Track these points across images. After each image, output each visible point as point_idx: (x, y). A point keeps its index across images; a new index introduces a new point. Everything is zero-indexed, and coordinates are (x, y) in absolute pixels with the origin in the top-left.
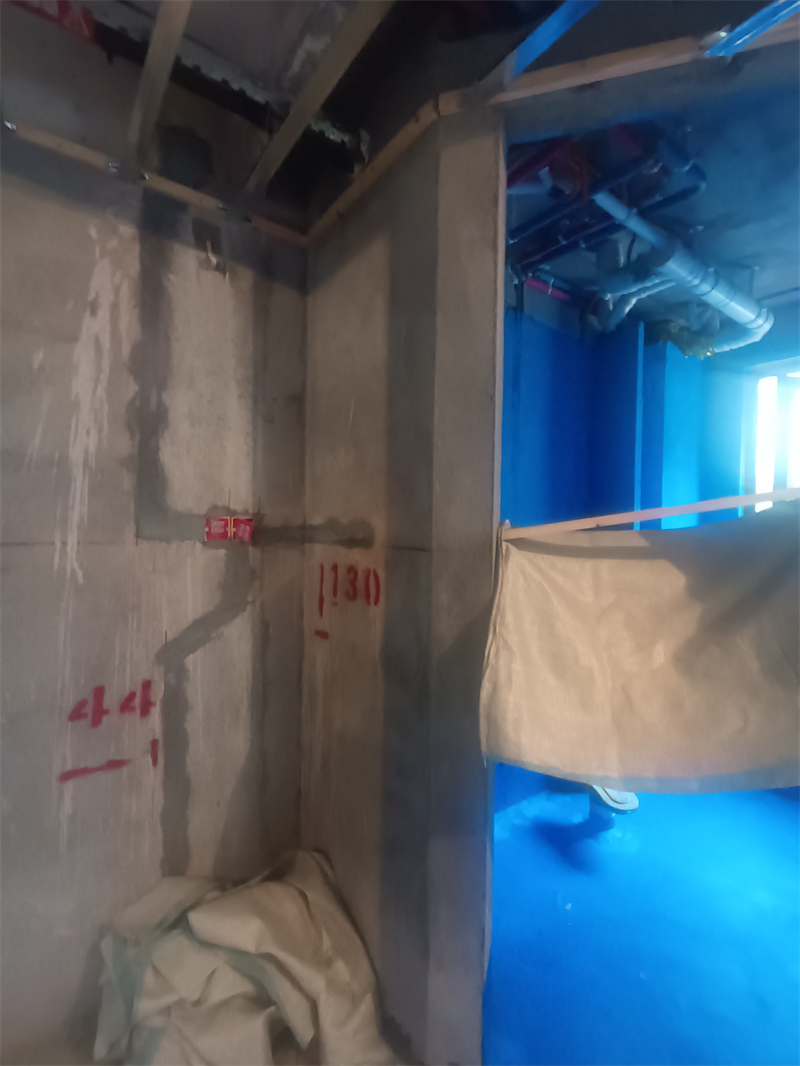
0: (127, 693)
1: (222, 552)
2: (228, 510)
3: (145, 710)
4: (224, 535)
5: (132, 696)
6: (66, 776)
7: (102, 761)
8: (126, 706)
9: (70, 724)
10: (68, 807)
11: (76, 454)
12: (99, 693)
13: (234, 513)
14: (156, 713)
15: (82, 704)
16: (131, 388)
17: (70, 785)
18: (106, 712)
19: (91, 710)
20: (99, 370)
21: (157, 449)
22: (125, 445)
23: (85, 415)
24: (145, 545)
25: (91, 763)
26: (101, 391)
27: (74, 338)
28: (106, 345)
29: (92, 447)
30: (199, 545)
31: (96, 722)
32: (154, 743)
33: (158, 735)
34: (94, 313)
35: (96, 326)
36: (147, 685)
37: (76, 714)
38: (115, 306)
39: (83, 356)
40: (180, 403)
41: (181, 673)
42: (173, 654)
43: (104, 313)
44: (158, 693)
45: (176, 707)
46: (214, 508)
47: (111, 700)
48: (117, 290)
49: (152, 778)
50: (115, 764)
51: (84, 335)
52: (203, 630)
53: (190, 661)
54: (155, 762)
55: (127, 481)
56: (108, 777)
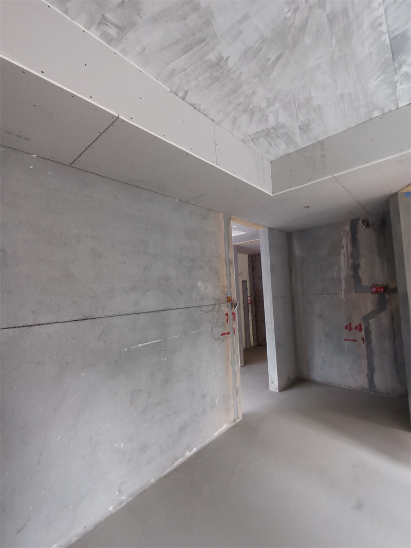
0: (356, 325)
1: (377, 295)
2: (378, 285)
3: (361, 330)
4: (377, 291)
5: (357, 326)
6: (346, 340)
7: (352, 339)
8: (356, 328)
9: (345, 330)
10: (346, 346)
11: (342, 276)
12: (350, 324)
13: (379, 285)
14: (363, 331)
15: (347, 326)
16: (351, 261)
17: (346, 341)
18: (352, 329)
19: (349, 327)
20: (345, 259)
21: (358, 273)
22: (351, 273)
23: (343, 268)
24: (357, 294)
25: (350, 338)
26: (346, 263)
27: (340, 254)
28: (346, 253)
29: (345, 275)
30: (370, 294)
31: (350, 330)
32: (363, 338)
33: (364, 336)
34: (343, 248)
35: (344, 251)
36: (360, 325)
37: (346, 327)
38: (347, 245)
39: (342, 258)
40: (362, 262)
41: (368, 324)
42: (366, 318)
43: (345, 248)
44: (363, 327)
45: (368, 331)
46: (374, 285)
47: (353, 326)
48: (347, 242)
49: (363, 346)
50: (354, 340)
51: (342, 254)
52: (373, 314)
53: (370, 321)
54: (364, 343)
55: (352, 280)
56: (354, 343)
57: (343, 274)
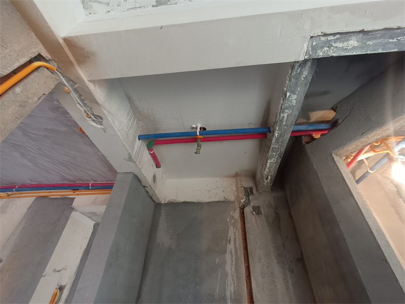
11: (228, 294)
20: (232, 261)
23: (230, 278)
26: (233, 269)
27: (225, 252)
28: (233, 253)
29: (232, 291)
34: (230, 243)
35: (231, 247)
38: (235, 239)
39: (228, 257)
43: (232, 242)
48: (235, 234)
51: (228, 251)
57: (230, 289)
